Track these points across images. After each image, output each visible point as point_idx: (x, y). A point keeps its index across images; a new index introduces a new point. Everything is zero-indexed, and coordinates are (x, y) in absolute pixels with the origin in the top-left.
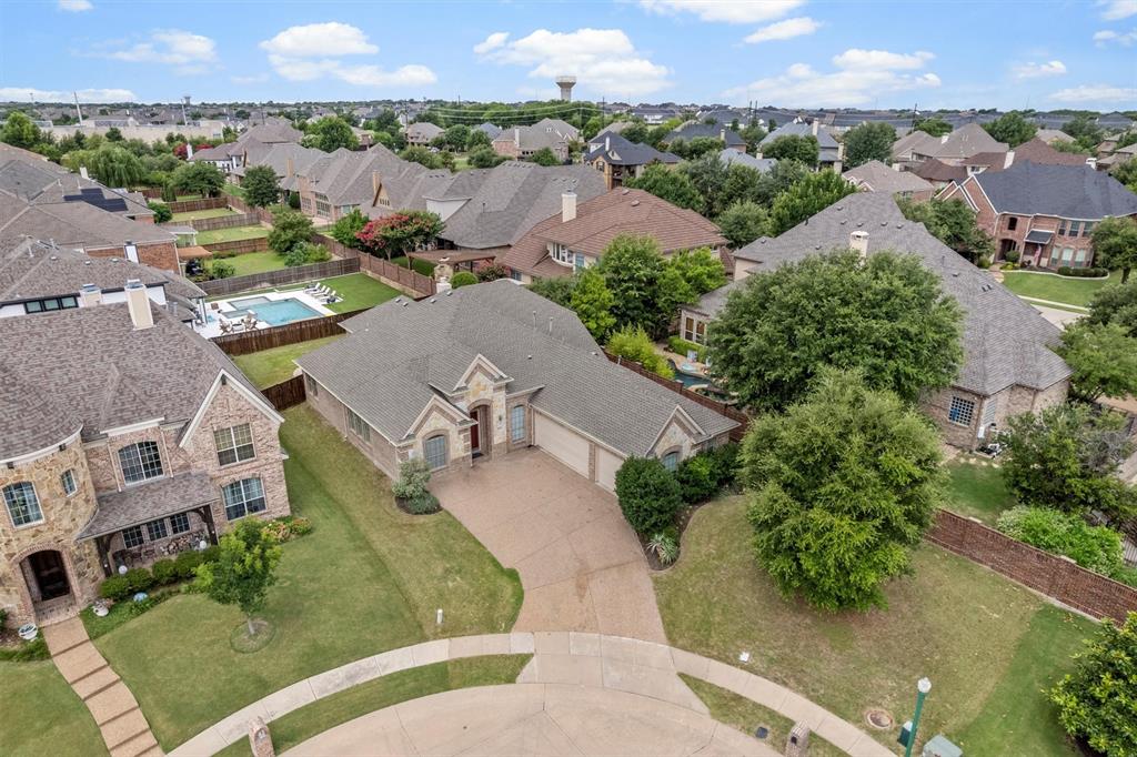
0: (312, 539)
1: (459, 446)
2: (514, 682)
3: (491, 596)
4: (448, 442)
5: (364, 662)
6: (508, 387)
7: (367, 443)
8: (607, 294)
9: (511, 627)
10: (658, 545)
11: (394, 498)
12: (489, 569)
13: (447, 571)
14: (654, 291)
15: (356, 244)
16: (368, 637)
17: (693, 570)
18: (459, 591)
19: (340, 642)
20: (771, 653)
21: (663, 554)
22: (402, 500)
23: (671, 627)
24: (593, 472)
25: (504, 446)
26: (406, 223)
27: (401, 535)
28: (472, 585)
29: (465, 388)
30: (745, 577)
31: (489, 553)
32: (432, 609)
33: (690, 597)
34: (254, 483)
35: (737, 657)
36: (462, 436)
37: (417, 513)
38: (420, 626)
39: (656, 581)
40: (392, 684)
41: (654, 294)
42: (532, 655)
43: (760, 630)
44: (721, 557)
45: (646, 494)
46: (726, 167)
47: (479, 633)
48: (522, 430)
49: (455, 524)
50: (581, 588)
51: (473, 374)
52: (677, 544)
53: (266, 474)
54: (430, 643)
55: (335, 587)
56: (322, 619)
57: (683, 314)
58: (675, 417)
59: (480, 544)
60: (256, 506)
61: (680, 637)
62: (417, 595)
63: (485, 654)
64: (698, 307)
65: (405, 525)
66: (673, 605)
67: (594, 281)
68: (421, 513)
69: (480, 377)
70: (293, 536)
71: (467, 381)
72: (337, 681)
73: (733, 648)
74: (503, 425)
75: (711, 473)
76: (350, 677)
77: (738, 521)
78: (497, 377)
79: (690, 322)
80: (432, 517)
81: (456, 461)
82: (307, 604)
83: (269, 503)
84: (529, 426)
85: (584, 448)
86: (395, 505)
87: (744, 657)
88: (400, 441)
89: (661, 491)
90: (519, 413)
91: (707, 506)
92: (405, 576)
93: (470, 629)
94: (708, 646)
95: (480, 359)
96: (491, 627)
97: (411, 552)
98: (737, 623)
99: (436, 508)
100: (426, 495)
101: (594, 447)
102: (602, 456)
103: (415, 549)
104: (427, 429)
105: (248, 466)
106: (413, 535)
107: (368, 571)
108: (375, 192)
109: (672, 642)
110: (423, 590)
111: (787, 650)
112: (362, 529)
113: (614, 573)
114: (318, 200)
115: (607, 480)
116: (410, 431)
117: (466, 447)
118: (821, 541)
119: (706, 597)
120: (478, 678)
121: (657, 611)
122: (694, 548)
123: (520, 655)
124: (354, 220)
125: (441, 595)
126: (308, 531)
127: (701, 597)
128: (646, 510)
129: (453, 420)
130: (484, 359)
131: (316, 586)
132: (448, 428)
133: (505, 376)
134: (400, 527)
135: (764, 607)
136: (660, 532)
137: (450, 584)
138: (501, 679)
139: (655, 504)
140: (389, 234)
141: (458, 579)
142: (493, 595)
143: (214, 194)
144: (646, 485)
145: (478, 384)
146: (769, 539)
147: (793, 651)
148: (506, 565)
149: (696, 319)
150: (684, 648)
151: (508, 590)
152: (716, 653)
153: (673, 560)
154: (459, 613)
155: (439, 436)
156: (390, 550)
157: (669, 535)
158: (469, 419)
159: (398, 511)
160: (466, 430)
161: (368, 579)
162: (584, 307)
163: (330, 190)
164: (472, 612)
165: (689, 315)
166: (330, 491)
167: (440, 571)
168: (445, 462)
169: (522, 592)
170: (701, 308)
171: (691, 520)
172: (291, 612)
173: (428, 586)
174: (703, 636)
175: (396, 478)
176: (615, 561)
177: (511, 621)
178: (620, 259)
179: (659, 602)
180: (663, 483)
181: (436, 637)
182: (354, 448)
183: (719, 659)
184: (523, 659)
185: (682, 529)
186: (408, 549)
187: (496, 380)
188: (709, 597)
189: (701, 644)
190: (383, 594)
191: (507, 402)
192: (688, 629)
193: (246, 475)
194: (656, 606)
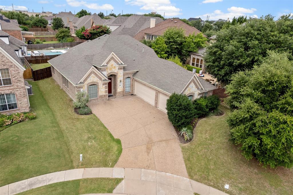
0: (35, 121)
1: (103, 90)
2: (112, 193)
3: (107, 150)
4: (98, 88)
5: (40, 177)
6: (124, 68)
7: (68, 89)
8: (165, 45)
9: (114, 165)
10: (184, 132)
11: (73, 108)
12: (108, 138)
13: (89, 138)
14: (182, 47)
15: (83, 37)
16: (46, 165)
17: (200, 144)
18: (93, 147)
19: (31, 167)
20: (240, 185)
21: (186, 137)
22: (77, 109)
23: (190, 170)
24: (156, 103)
25: (122, 93)
26: (98, 28)
27: (72, 122)
28: (99, 144)
29: (106, 66)
30: (223, 149)
31: (109, 132)
32: (78, 154)
33: (198, 156)
34: (12, 96)
35: (223, 186)
36: (104, 86)
37: (81, 114)
38: (72, 162)
39: (183, 148)
40: (50, 190)
41: (182, 48)
42: (123, 179)
43: (233, 174)
44: (212, 139)
45: (180, 109)
46: (202, 25)
47: (99, 167)
48: (129, 88)
49: (96, 119)
50: (148, 150)
51: (110, 61)
52: (192, 133)
53: (17, 93)
54: (74, 170)
55: (37, 141)
56: (26, 155)
57: (191, 56)
58: (193, 80)
59: (105, 128)
60: (13, 107)
61: (195, 175)
62: (73, 147)
63: (100, 177)
64: (197, 53)
65: (76, 119)
66: (191, 159)
67: (161, 40)
68: (83, 114)
69: (112, 62)
70: (27, 120)
71: (107, 63)
72: (23, 187)
73: (221, 182)
74: (122, 84)
75: (206, 105)
76: (30, 185)
77: (217, 126)
78: (120, 63)
79: (194, 59)
80: (88, 116)
81: (101, 97)
82: (21, 148)
83: (19, 106)
84: (132, 86)
85: (154, 93)
86: (73, 111)
87: (227, 187)
88: (77, 84)
89: (187, 108)
90: (128, 80)
91: (204, 119)
92: (70, 139)
93: (95, 164)
94: (208, 180)
95: (112, 54)
96: (105, 165)
97: (75, 129)
98: (222, 170)
99: (90, 113)
100: (86, 107)
101: (158, 92)
102: (161, 96)
103: (77, 128)
104: (89, 81)
105: (8, 88)
106: (77, 122)
107: (55, 135)
108: (92, 25)
109: (191, 177)
110: (76, 146)
111: (248, 185)
112: (58, 119)
113: (164, 144)
114: (75, 29)
115: (163, 106)
116: (82, 80)
117: (106, 91)
118: (277, 129)
119: (206, 157)
120: (94, 189)
121: (183, 162)
122: (199, 135)
123: (116, 179)
124: (82, 30)
125: (84, 148)
126: (34, 118)
127: (204, 156)
128: (179, 116)
129: (101, 79)
130: (115, 55)
131: (29, 140)
132: (98, 82)
133: (123, 64)
134: (73, 119)
135: (234, 163)
136: (185, 127)
137: (89, 144)
138: (105, 190)
139: (184, 114)
140: (92, 32)
141: (93, 141)
142: (108, 150)
143: (45, 27)
144: (181, 105)
145: (112, 65)
146: (245, 129)
147: (251, 185)
148: (116, 137)
149: (196, 57)
150: (197, 180)
151: (115, 148)
152: (212, 184)
153: (191, 140)
154: (91, 156)
155: (94, 85)
156: (67, 128)
157: (189, 128)
158: (107, 79)
159: (74, 113)
160: (106, 84)
161: (54, 139)
162: (156, 49)
163: (78, 25)
164: (97, 157)
165: (194, 56)
166: (50, 105)
167: (86, 137)
168: (96, 96)
169: (122, 150)
170: (198, 53)
171: (197, 124)
172: (12, 151)
173: (79, 143)
174: (206, 175)
175: (75, 100)
176: (164, 139)
177: (114, 162)
178: (170, 35)
179: (184, 158)
180: (188, 105)
181: (78, 167)
182: (64, 91)
183: (214, 186)
184: (118, 181)
185: (194, 127)
186: (74, 128)
187: (119, 65)
188: (208, 157)
189: (205, 179)
190: (58, 146)
191: (124, 75)
192: (198, 171)
193: (7, 92)
194: (183, 160)
